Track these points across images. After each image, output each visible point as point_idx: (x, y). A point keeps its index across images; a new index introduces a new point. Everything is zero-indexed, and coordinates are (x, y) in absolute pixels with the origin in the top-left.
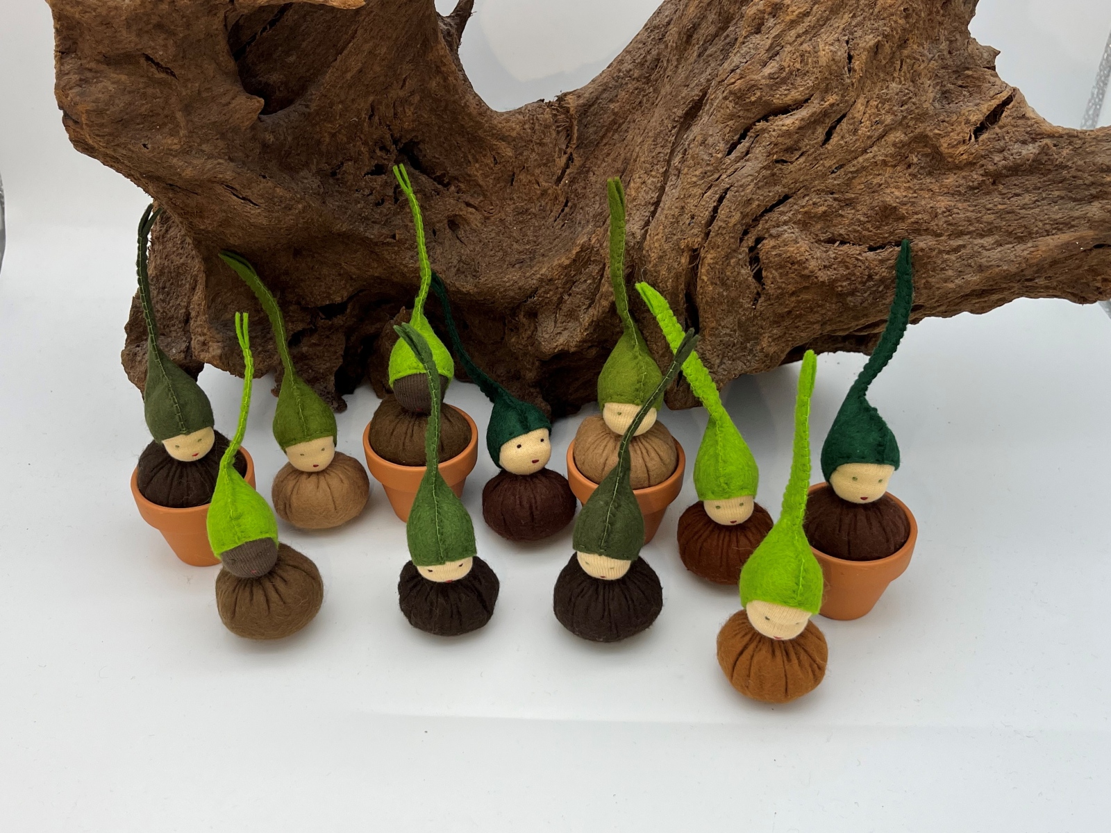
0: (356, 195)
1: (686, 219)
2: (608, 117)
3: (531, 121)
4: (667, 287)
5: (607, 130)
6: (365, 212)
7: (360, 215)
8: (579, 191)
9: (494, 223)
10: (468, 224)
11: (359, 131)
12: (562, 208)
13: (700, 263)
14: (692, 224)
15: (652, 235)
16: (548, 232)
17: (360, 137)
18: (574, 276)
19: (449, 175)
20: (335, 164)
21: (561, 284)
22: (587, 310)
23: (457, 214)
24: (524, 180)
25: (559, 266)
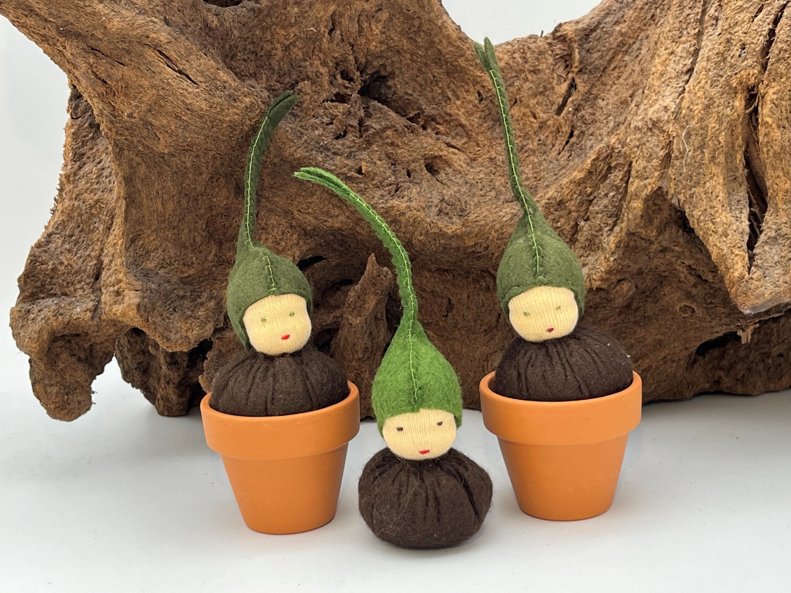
0: (313, 120)
1: (735, 51)
2: (616, 39)
3: (522, 51)
4: (720, 143)
5: (614, 52)
6: (323, 140)
7: (319, 143)
8: (587, 117)
9: (482, 163)
10: (450, 166)
11: (317, 48)
12: (566, 140)
13: (760, 104)
14: (743, 55)
15: (692, 88)
16: (551, 165)
17: (318, 56)
18: (591, 193)
19: (425, 114)
20: (289, 82)
21: (574, 205)
22: (611, 230)
23: (436, 154)
24: (517, 115)
25: (571, 183)
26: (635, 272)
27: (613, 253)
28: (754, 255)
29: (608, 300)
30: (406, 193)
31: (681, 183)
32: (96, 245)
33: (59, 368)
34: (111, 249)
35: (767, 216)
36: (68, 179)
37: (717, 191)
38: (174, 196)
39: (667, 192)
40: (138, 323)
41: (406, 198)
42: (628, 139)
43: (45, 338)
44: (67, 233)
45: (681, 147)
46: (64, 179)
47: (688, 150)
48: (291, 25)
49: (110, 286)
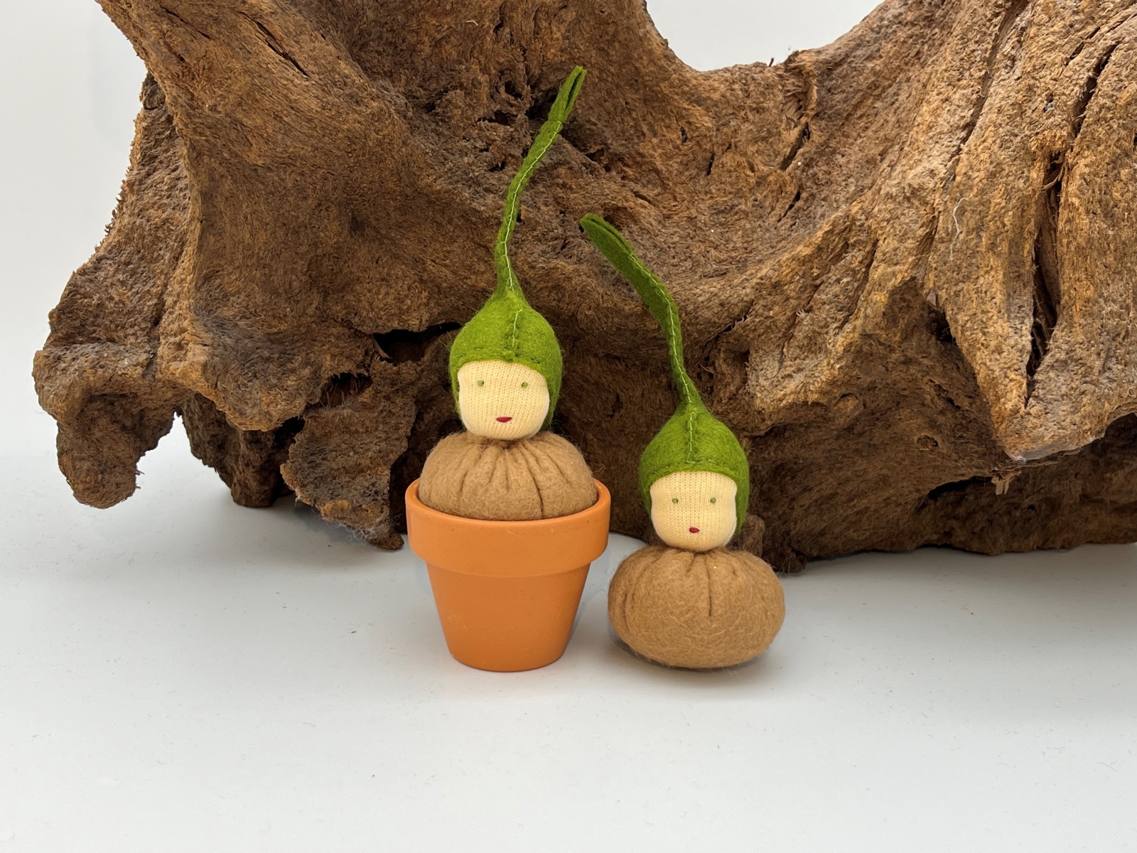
0: (463, 143)
1: (1039, 102)
2: (866, 79)
3: (744, 81)
4: (1004, 226)
5: (863, 95)
6: (473, 171)
7: (467, 174)
8: (820, 176)
9: (678, 223)
10: (636, 222)
11: (477, 48)
12: (790, 203)
13: (1065, 178)
14: (1049, 109)
15: (973, 148)
16: (768, 234)
17: (478, 58)
18: (818, 277)
19: (610, 151)
20: (435, 89)
21: (794, 291)
22: (841, 327)
23: (620, 205)
24: (729, 164)
25: (794, 260)
26: (865, 386)
27: (839, 359)
28: (1035, 382)
29: (825, 419)
30: (575, 252)
31: (945, 274)
32: (159, 278)
33: (94, 438)
34: (176, 286)
35: (1057, 331)
36: (132, 186)
37: (994, 290)
38: (268, 224)
39: (923, 285)
40: (202, 387)
41: (574, 259)
42: (876, 209)
43: (77, 396)
44: (123, 259)
45: (950, 226)
46: (127, 188)
47: (958, 231)
48: (446, 14)
49: (171, 335)
